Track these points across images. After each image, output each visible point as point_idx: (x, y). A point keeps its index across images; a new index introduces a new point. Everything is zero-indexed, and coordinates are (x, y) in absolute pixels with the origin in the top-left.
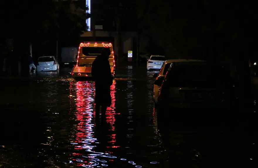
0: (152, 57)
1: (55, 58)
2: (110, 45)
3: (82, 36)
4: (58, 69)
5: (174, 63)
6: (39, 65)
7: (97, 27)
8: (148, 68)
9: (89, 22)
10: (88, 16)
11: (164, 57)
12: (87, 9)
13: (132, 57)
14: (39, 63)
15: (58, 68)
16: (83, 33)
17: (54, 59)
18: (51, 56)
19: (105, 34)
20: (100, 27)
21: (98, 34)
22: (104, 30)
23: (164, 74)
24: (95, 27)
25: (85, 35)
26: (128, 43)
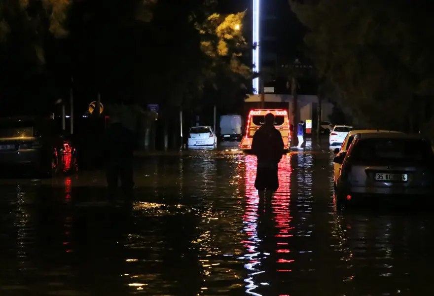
0: (336, 128)
1: (212, 128)
2: (284, 113)
3: (247, 100)
4: (215, 143)
5: (359, 135)
6: (190, 138)
7: (267, 90)
8: (331, 142)
9: (256, 83)
10: (255, 75)
11: (352, 127)
12: (254, 66)
13: (311, 127)
14: (192, 135)
15: (216, 141)
16: (248, 97)
17: (211, 130)
18: (206, 125)
19: (278, 99)
20: (272, 90)
21: (269, 99)
22: (276, 92)
23: (347, 149)
24: (264, 90)
25: (250, 99)
26: (306, 110)
